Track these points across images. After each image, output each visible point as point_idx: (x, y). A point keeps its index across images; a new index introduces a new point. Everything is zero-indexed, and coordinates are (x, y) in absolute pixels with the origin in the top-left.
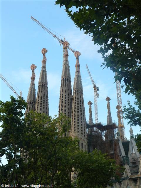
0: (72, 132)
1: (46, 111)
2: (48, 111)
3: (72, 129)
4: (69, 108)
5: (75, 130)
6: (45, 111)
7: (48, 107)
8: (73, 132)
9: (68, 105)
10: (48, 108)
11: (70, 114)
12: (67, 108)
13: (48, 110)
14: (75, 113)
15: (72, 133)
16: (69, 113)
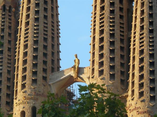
0: (133, 100)
1: (53, 34)
2: (58, 33)
3: (133, 91)
4: (124, 26)
5: (141, 94)
6: (49, 33)
7: (58, 22)
8: (136, 99)
9: (121, 17)
10: (58, 26)
11: (125, 45)
12: (117, 28)
13: (58, 29)
14: (141, 43)
15: (133, 103)
16: (122, 41)
